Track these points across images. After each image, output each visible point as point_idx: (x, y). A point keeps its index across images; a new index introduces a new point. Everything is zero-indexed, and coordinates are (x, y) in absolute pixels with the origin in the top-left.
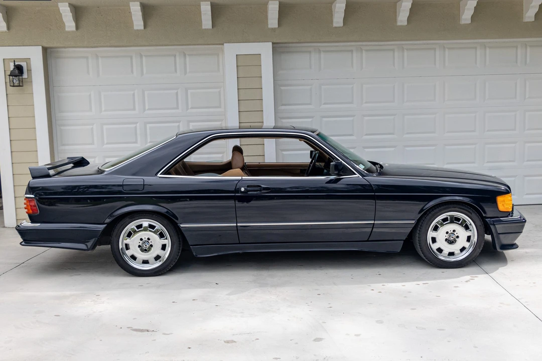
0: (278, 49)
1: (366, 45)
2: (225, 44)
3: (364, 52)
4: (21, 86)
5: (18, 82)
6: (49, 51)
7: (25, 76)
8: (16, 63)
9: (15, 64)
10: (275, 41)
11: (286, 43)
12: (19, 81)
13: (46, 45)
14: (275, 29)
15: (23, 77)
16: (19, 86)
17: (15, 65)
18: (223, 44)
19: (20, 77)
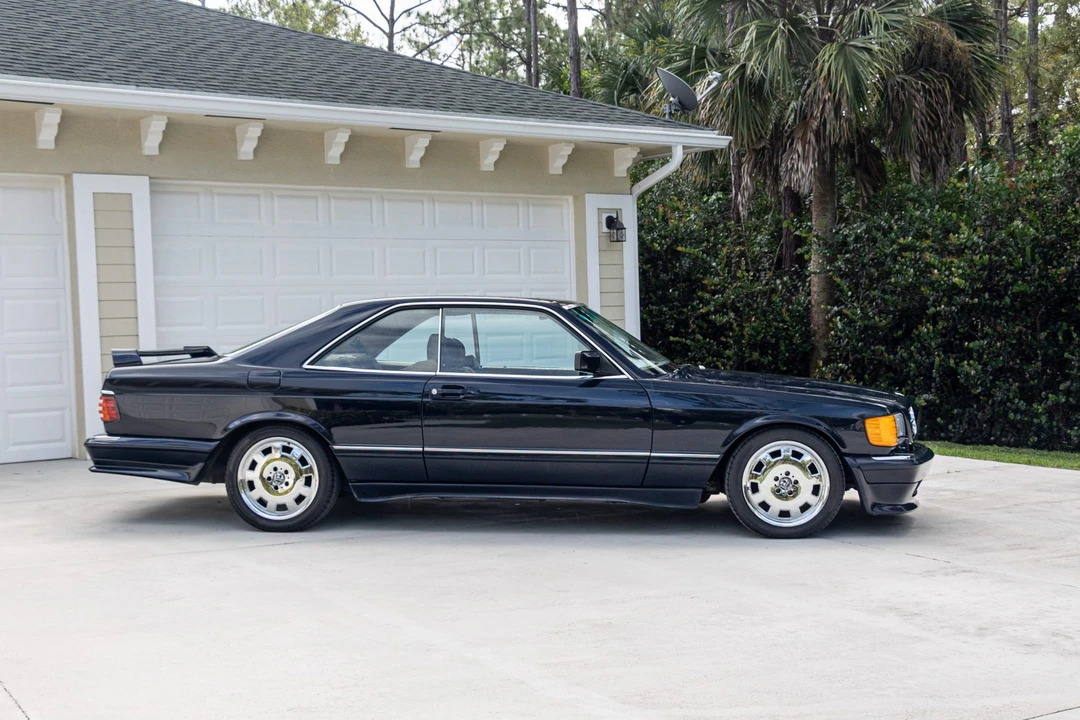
1: (281, 189)
2: (74, 175)
3: (276, 199)
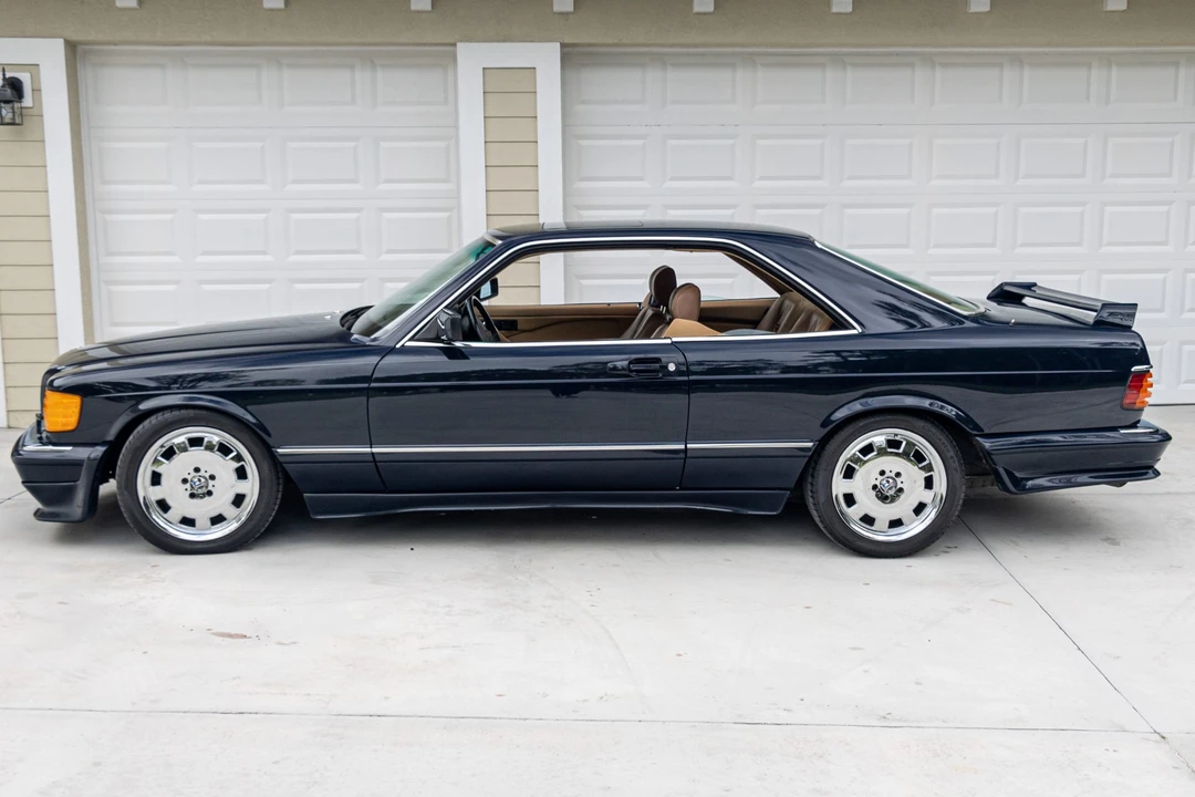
0: (572, 57)
1: (764, 55)
2: (458, 44)
3: (759, 69)
4: (18, 124)
5: (10, 115)
6: (80, 48)
7: (28, 101)
8: (8, 75)
9: (4, 75)
10: (566, 41)
11: (590, 45)
12: (14, 112)
13: (74, 37)
14: (567, 14)
15: (24, 105)
16: (13, 124)
17: (4, 79)
18: (455, 45)
19: (17, 105)
